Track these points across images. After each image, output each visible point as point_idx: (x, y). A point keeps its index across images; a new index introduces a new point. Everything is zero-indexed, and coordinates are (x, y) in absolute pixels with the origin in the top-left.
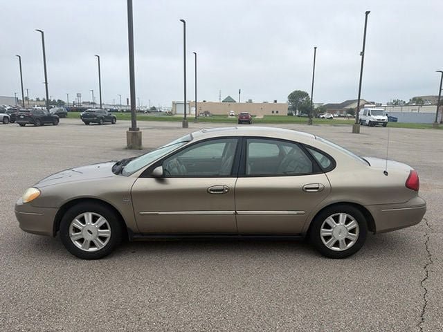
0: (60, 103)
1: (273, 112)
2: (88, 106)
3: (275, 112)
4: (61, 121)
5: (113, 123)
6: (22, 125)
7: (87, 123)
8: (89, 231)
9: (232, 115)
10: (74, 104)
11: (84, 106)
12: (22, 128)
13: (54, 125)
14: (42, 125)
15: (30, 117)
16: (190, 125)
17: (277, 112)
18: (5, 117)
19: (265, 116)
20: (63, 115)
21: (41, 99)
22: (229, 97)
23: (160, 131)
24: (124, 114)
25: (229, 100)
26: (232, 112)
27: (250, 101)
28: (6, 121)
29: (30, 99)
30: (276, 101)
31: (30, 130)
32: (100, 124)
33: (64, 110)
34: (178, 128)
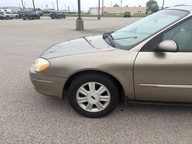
0: (39, 9)
1: (138, 12)
2: (51, 11)
3: (139, 12)
4: (41, 17)
5: (64, 18)
6: (24, 19)
7: (53, 18)
8: (93, 97)
9: (118, 14)
10: (45, 10)
11: (49, 11)
12: (25, 21)
13: (38, 19)
14: (33, 19)
15: (27, 15)
16: (101, 18)
17: (140, 12)
18: (16, 16)
19: (134, 14)
20: (41, 15)
21: (31, 8)
22: (116, 4)
23: (88, 21)
24: (67, 14)
25: (116, 6)
26: (118, 12)
27: (127, 6)
28: (17, 17)
29: (26, 8)
30: (140, 6)
31: (28, 22)
32: (58, 19)
33: (42, 12)
34: (96, 20)
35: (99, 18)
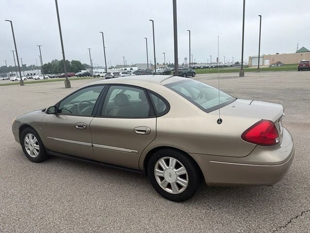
5: (193, 76)
8: (31, 145)
10: (183, 65)
16: (246, 74)
25: (303, 50)
35: (242, 75)
